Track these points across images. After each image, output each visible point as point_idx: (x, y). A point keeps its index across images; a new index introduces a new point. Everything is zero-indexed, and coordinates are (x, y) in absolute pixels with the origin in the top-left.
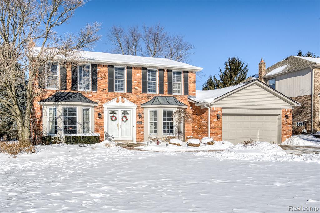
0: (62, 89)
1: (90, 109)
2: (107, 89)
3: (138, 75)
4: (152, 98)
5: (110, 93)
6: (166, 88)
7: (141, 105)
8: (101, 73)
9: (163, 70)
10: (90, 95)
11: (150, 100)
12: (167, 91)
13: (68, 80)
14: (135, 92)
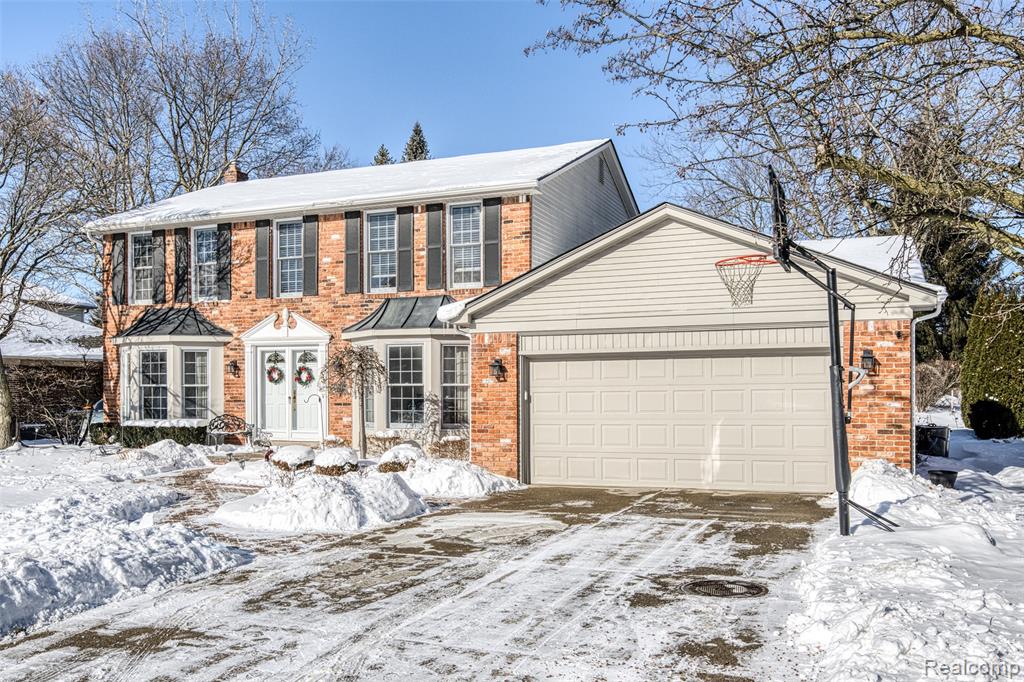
0: (157, 302)
1: (210, 350)
2: (253, 289)
3: (335, 237)
4: (375, 306)
5: (261, 301)
6: (420, 270)
7: (343, 331)
8: (239, 248)
9: (410, 209)
10: (216, 312)
11: (370, 312)
12: (425, 278)
13: (169, 276)
14: (324, 292)
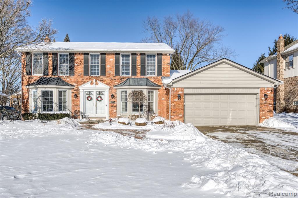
0: (45, 75)
1: (67, 91)
2: (83, 73)
3: (111, 60)
4: (124, 80)
5: (85, 77)
6: (138, 71)
7: (114, 86)
8: (77, 60)
9: (136, 54)
10: (68, 79)
11: (122, 82)
12: (140, 73)
13: (50, 67)
14: (108, 75)
